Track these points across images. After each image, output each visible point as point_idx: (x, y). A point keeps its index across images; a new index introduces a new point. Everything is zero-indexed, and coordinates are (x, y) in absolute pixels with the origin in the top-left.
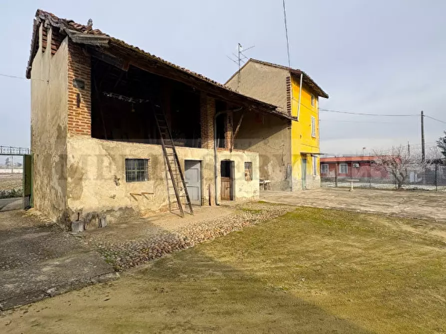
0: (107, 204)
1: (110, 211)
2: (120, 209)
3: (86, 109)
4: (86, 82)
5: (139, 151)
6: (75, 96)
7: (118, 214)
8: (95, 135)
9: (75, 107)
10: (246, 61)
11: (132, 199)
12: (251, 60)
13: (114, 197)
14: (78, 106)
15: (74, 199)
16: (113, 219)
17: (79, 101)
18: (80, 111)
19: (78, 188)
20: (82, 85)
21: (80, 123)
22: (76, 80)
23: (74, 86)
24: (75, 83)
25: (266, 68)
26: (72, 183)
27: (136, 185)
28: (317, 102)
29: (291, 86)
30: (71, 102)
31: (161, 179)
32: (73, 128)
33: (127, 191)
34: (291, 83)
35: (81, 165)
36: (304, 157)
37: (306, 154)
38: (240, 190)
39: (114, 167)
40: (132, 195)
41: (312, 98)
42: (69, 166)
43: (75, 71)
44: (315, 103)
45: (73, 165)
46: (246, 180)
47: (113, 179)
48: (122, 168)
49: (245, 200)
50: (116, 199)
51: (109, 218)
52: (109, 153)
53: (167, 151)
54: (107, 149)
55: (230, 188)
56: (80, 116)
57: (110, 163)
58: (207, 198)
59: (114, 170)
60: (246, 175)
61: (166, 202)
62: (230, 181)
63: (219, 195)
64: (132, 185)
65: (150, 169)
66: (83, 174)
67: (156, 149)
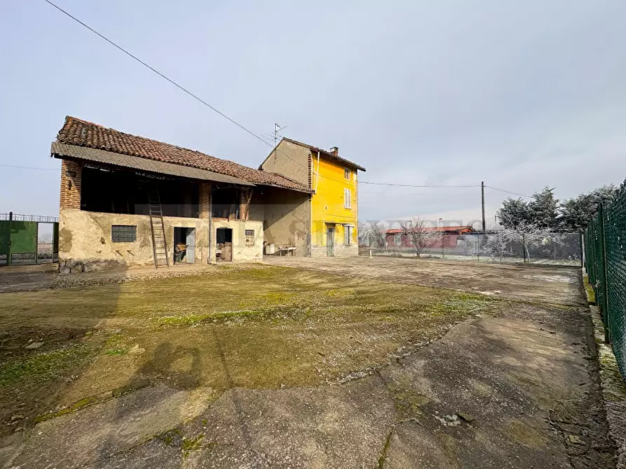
0: (94, 256)
1: (97, 262)
2: (106, 261)
3: (76, 191)
4: (77, 173)
5: (126, 219)
6: (67, 183)
7: (104, 264)
8: (82, 208)
9: (66, 190)
11: (118, 254)
12: (284, 139)
13: (100, 252)
14: (70, 189)
15: (64, 251)
16: (99, 268)
17: (70, 185)
18: (71, 192)
19: (68, 244)
20: (73, 174)
21: (71, 200)
22: (69, 172)
23: (67, 175)
24: (68, 174)
26: (62, 241)
27: (122, 244)
28: (355, 175)
29: (312, 163)
30: (63, 186)
31: (148, 241)
32: (64, 204)
33: (112, 249)
34: (312, 160)
35: (70, 229)
36: (331, 227)
37: (334, 225)
38: (239, 253)
39: (101, 230)
40: (117, 251)
41: (347, 171)
42: (60, 230)
43: (68, 165)
44: (352, 175)
45: (63, 229)
46: (246, 245)
47: (100, 239)
48: (109, 231)
49: (243, 261)
50: (102, 253)
51: (94, 266)
52: (96, 221)
53: (154, 219)
54: (95, 218)
55: (231, 251)
56: (71, 196)
57: (97, 228)
58: (200, 258)
59: (100, 233)
60: (247, 241)
61: (153, 259)
62: (231, 246)
63: (213, 256)
64: (117, 244)
65: (137, 233)
66: (72, 235)
67: (144, 219)
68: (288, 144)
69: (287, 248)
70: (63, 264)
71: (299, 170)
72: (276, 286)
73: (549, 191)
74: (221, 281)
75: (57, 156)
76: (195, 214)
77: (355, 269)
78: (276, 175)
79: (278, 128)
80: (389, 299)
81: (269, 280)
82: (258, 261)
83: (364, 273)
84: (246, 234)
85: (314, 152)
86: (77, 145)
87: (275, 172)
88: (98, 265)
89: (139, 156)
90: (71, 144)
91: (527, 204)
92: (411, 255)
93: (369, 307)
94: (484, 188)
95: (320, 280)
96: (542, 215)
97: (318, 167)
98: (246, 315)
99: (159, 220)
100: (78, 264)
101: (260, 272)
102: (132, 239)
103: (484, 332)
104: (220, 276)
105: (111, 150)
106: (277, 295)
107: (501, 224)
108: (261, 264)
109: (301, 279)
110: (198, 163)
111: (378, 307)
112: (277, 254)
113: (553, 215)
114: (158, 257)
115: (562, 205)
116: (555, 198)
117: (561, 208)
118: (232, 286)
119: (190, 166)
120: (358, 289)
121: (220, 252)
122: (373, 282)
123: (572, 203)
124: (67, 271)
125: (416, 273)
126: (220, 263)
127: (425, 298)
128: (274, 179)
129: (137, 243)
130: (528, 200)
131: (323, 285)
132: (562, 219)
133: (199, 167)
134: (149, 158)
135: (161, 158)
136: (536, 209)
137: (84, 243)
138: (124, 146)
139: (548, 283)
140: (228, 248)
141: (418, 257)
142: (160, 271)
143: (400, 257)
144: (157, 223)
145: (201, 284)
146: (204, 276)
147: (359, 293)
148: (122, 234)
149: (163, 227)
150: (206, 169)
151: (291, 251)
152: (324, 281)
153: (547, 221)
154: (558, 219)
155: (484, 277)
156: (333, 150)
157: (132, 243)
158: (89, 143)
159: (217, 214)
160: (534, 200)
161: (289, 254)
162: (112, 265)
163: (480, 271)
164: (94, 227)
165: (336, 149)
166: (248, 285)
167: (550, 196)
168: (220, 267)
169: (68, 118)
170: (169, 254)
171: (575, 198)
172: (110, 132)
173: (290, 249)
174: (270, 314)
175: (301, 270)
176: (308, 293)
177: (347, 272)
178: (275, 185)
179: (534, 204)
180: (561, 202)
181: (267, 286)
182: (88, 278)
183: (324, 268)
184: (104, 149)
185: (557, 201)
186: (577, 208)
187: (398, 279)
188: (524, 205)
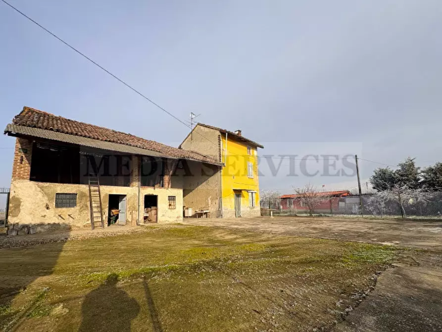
0: (37, 221)
1: (42, 225)
2: (49, 224)
3: (27, 165)
4: (29, 149)
5: (68, 188)
6: (19, 158)
7: (47, 227)
8: (31, 179)
9: (18, 164)
10: (196, 124)
11: (60, 218)
12: (199, 124)
13: (45, 216)
14: (21, 163)
15: (13, 216)
16: (42, 230)
17: (22, 160)
18: (22, 166)
19: (17, 210)
20: (25, 151)
21: (22, 172)
22: (22, 149)
23: (20, 152)
25: (207, 130)
26: (12, 207)
27: (64, 209)
28: (255, 151)
29: (221, 141)
30: (16, 161)
31: (87, 206)
32: (16, 176)
33: (56, 213)
34: (221, 139)
35: (20, 196)
36: (238, 193)
37: (240, 191)
38: (163, 215)
39: (46, 198)
40: (60, 216)
41: (249, 148)
42: (11, 198)
43: (21, 144)
44: (253, 152)
45: (14, 197)
46: (169, 209)
47: (45, 205)
48: (53, 199)
49: (167, 222)
50: (46, 218)
51: (39, 229)
52: (43, 190)
53: (92, 188)
54: (42, 188)
55: (157, 214)
56: (22, 169)
57: (43, 196)
58: (130, 220)
59: (45, 200)
60: (170, 205)
61: (90, 222)
62: (157, 210)
63: (141, 218)
64: (60, 209)
65: (77, 200)
66: (20, 202)
67: (84, 188)
68: (202, 128)
69: (202, 211)
70: (11, 227)
71: (211, 148)
72: (196, 242)
73: (411, 161)
74: (148, 239)
75: (10, 134)
76: (127, 184)
77: (262, 226)
78: (192, 152)
79: (193, 116)
80: (301, 251)
81: (191, 237)
82: (179, 222)
83: (270, 229)
84: (169, 200)
85: (223, 133)
86: (29, 126)
87: (192, 150)
88: (42, 228)
89: (81, 136)
90: (24, 125)
91: (394, 172)
92: (305, 215)
93: (287, 259)
94: (358, 160)
95: (235, 236)
96: (407, 180)
97: (227, 145)
98: (172, 270)
99: (96, 188)
100: (24, 226)
101: (181, 231)
102: (73, 204)
103: (412, 281)
104: (148, 235)
105: (58, 131)
106: (199, 250)
107: (374, 188)
108: (182, 225)
109: (218, 236)
110: (130, 142)
111: (296, 259)
112: (194, 216)
113: (417, 180)
114: (95, 220)
115: (423, 172)
116: (416, 166)
117: (422, 174)
118: (158, 243)
119: (124, 144)
120: (270, 242)
121: (147, 215)
122: (280, 237)
123: (431, 170)
124: (14, 233)
125: (315, 229)
126: (148, 224)
127: (334, 250)
128: (192, 155)
129: (77, 208)
130: (394, 168)
131: (238, 241)
132: (423, 182)
133: (130, 145)
134: (89, 137)
135: (99, 137)
136: (402, 176)
137: (31, 208)
138: (69, 128)
139: (434, 234)
140: (153, 212)
141: (311, 216)
142: (95, 231)
143: (296, 216)
144: (95, 191)
145: (130, 241)
146: (134, 235)
147: (273, 246)
148: (64, 201)
149: (100, 194)
150: (136, 146)
151: (206, 213)
152: (238, 236)
153: (411, 184)
154: (420, 183)
155: (376, 230)
156: (237, 132)
157: (73, 208)
158: (40, 125)
159: (145, 184)
160: (399, 168)
161: (204, 216)
162: (55, 227)
163: (370, 226)
164: (40, 195)
165: (240, 131)
166: (172, 242)
167: (412, 164)
168: (147, 228)
169: (25, 108)
170: (104, 217)
171: (433, 166)
172: (58, 119)
173: (205, 211)
174: (195, 268)
175: (217, 228)
176: (227, 248)
177: (256, 229)
178: (192, 159)
179: (400, 171)
180: (422, 169)
181: (190, 242)
182: (33, 238)
183: (236, 227)
184: (52, 130)
185: (419, 168)
186: (435, 174)
187: (302, 234)
188: (391, 172)
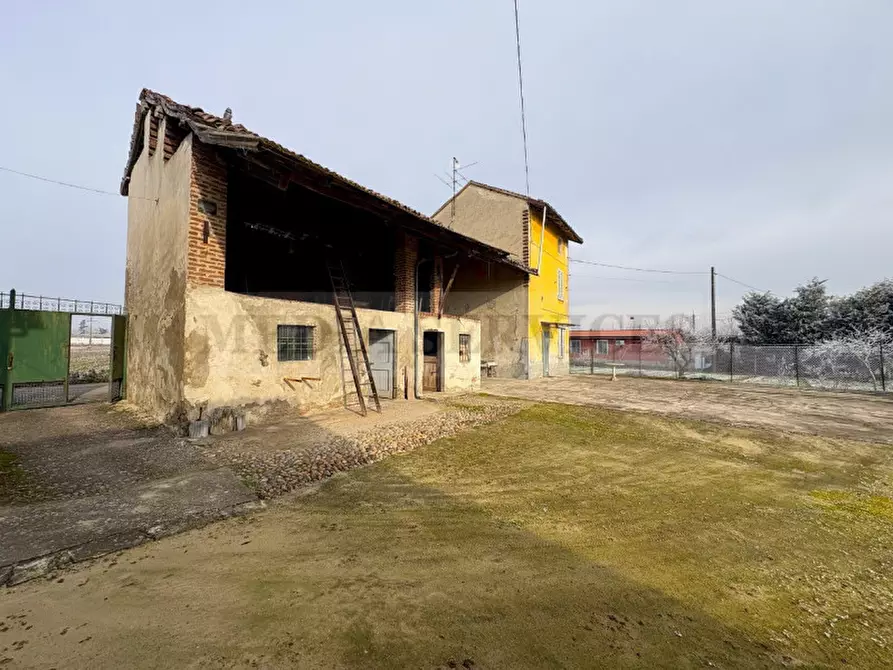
0: (246, 393)
1: (253, 405)
2: (268, 403)
3: (217, 247)
4: (219, 205)
5: (299, 314)
6: (200, 226)
7: (264, 410)
8: (230, 287)
9: (199, 243)
10: (464, 184)
11: (287, 387)
12: (472, 183)
13: (257, 384)
14: (205, 241)
15: (195, 385)
17: (206, 234)
18: (208, 248)
19: (202, 368)
20: (213, 209)
21: (207, 268)
22: (204, 201)
23: (200, 210)
24: (202, 206)
25: (493, 196)
26: (191, 361)
27: (294, 364)
30: (193, 234)
33: (279, 375)
34: (529, 219)
35: (207, 333)
36: (546, 329)
37: (548, 326)
38: (453, 376)
39: (260, 337)
40: (287, 381)
41: (560, 242)
42: (187, 335)
43: (202, 187)
44: (564, 249)
45: (194, 333)
46: (460, 361)
47: (258, 355)
48: (272, 339)
49: (458, 391)
50: (261, 386)
51: (249, 416)
52: (253, 317)
53: (343, 313)
54: (251, 310)
55: (437, 372)
56: (209, 257)
57: (253, 332)
58: (403, 387)
59: (259, 342)
60: (461, 353)
61: (342, 391)
62: (437, 363)
63: (420, 383)
64: (286, 365)
65: (317, 342)
66: (209, 346)
67: (326, 312)
68: (481, 191)
71: (503, 235)
73: (820, 284)
84: (460, 342)
88: (254, 413)
94: (715, 276)
99: (351, 314)
100: (226, 412)
115: (833, 304)
124: (204, 431)
129: (318, 361)
136: (800, 309)
137: (231, 364)
144: (349, 321)
148: (295, 344)
160: (796, 295)
162: (278, 411)
164: (248, 329)
167: (820, 290)
179: (797, 300)
180: (833, 300)
185: (829, 297)
188: (776, 302)
